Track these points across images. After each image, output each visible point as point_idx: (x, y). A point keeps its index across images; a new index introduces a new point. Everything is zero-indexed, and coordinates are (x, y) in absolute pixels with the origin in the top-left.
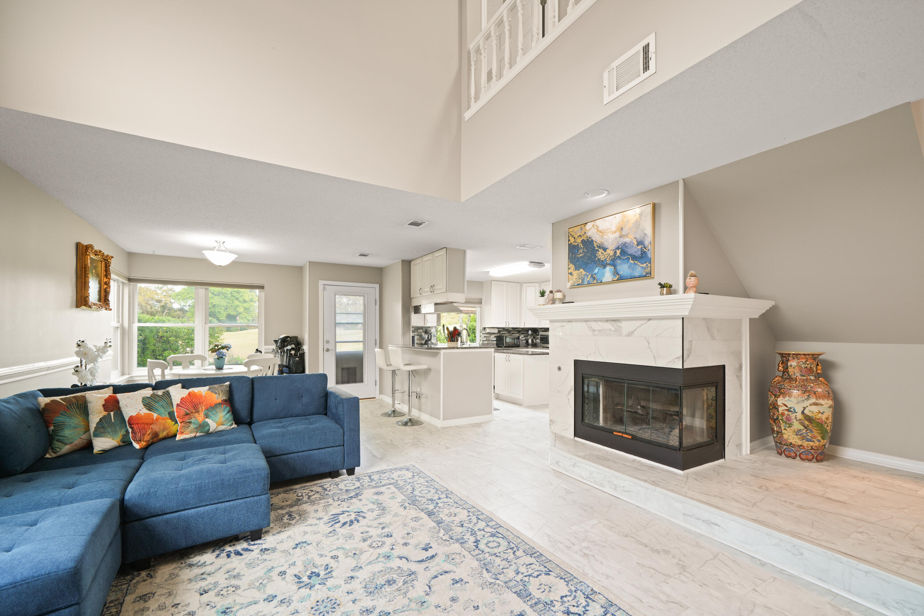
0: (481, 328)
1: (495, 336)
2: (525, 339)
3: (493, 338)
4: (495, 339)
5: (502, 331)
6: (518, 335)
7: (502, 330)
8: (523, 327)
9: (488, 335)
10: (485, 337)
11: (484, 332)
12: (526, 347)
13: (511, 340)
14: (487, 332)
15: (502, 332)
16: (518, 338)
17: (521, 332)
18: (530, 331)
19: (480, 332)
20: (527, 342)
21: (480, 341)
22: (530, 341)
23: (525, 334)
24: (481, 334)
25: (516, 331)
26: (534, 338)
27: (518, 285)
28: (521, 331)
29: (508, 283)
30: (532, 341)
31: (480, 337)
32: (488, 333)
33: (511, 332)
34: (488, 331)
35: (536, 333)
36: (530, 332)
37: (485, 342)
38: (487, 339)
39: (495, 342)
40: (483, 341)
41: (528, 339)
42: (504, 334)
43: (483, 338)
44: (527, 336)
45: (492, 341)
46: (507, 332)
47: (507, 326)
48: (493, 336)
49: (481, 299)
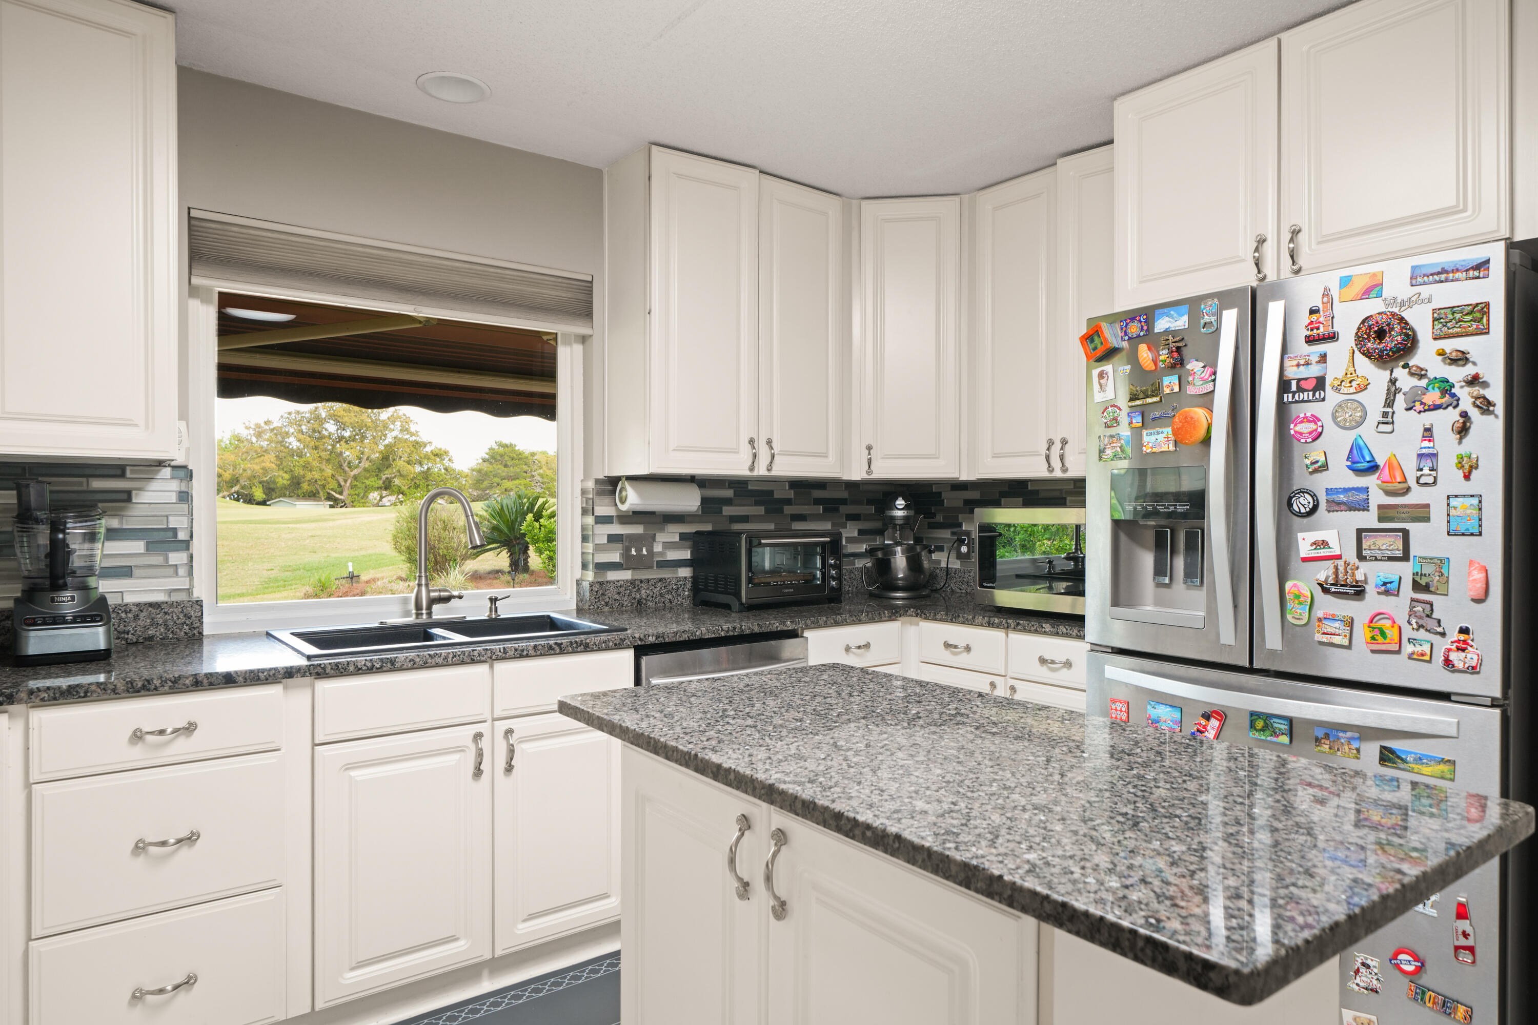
0: (590, 485)
1: (683, 537)
2: (871, 552)
3: (668, 546)
4: (686, 555)
5: (728, 502)
6: (827, 526)
7: (729, 493)
8: (857, 473)
9: (638, 529)
10: (612, 538)
11: (603, 510)
12: (872, 595)
13: (783, 559)
14: (624, 508)
15: (728, 511)
16: (833, 547)
17: (844, 509)
18: (900, 503)
19: (584, 512)
20: (884, 565)
21: (584, 566)
22: (900, 561)
23: (868, 518)
24: (590, 520)
25: (817, 502)
26: (918, 540)
27: (832, 205)
28: (843, 502)
29: (767, 181)
30: (914, 563)
31: (585, 539)
32: (636, 516)
33: (788, 510)
34: (632, 499)
35: (929, 515)
36: (899, 509)
37: (612, 576)
38: (626, 554)
39: (685, 572)
40: (602, 567)
41: (888, 552)
42: (745, 519)
43: (598, 548)
44: (881, 532)
45: (664, 564)
46: (760, 510)
47: (761, 471)
48: (672, 533)
49: (587, 288)
